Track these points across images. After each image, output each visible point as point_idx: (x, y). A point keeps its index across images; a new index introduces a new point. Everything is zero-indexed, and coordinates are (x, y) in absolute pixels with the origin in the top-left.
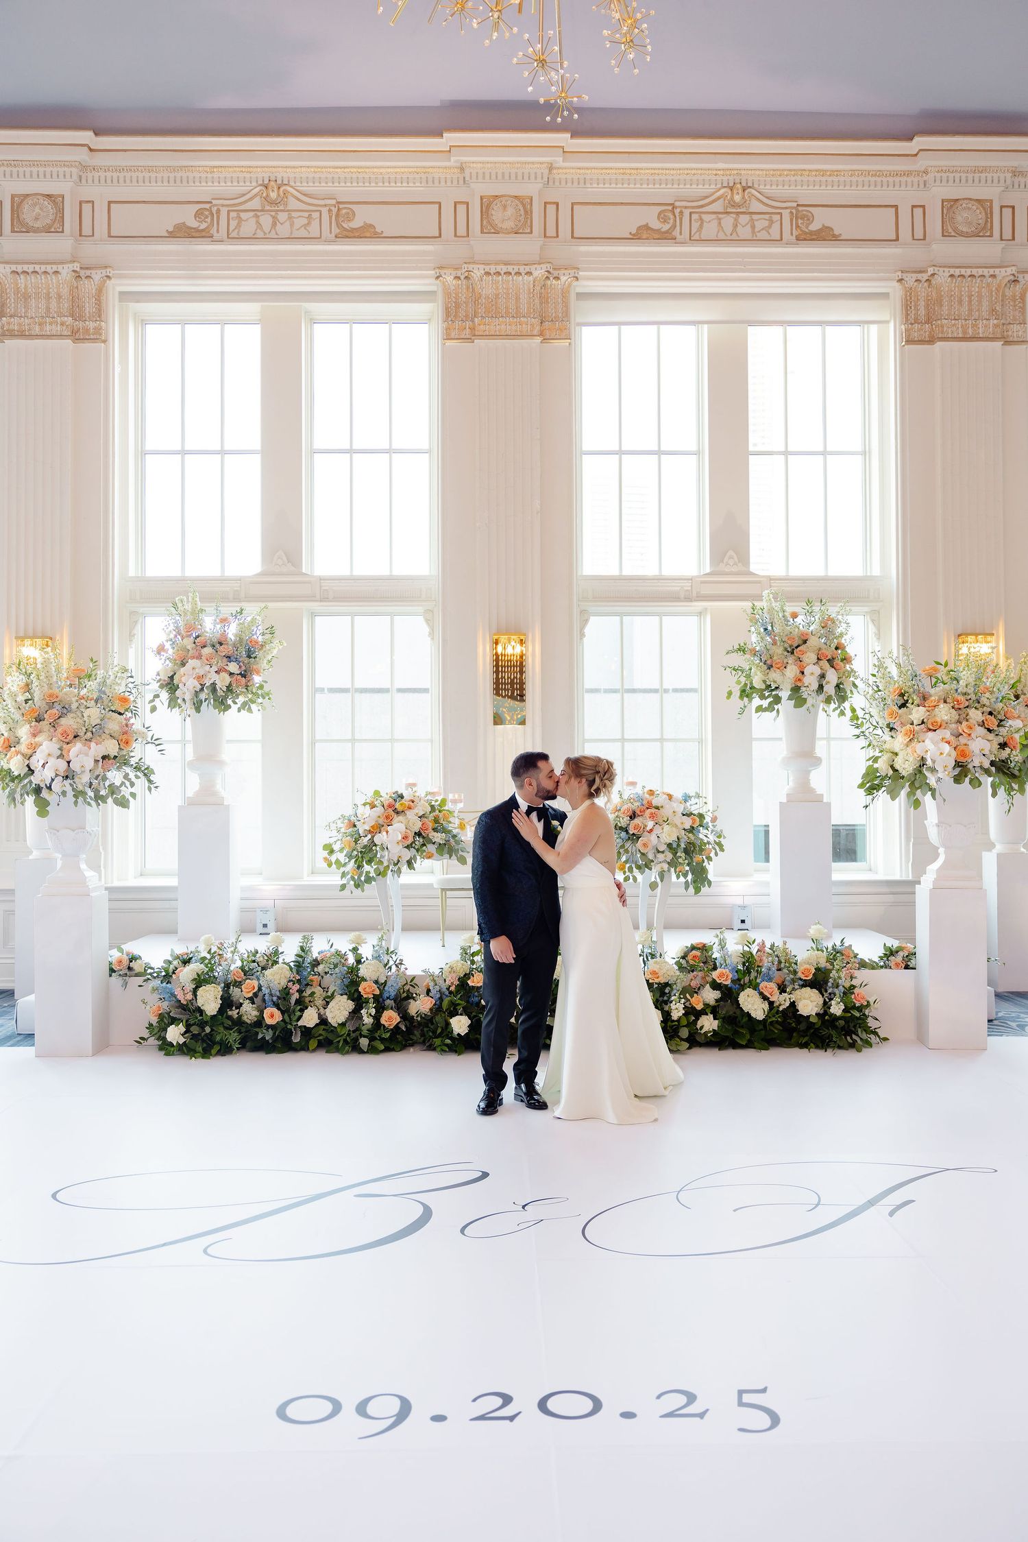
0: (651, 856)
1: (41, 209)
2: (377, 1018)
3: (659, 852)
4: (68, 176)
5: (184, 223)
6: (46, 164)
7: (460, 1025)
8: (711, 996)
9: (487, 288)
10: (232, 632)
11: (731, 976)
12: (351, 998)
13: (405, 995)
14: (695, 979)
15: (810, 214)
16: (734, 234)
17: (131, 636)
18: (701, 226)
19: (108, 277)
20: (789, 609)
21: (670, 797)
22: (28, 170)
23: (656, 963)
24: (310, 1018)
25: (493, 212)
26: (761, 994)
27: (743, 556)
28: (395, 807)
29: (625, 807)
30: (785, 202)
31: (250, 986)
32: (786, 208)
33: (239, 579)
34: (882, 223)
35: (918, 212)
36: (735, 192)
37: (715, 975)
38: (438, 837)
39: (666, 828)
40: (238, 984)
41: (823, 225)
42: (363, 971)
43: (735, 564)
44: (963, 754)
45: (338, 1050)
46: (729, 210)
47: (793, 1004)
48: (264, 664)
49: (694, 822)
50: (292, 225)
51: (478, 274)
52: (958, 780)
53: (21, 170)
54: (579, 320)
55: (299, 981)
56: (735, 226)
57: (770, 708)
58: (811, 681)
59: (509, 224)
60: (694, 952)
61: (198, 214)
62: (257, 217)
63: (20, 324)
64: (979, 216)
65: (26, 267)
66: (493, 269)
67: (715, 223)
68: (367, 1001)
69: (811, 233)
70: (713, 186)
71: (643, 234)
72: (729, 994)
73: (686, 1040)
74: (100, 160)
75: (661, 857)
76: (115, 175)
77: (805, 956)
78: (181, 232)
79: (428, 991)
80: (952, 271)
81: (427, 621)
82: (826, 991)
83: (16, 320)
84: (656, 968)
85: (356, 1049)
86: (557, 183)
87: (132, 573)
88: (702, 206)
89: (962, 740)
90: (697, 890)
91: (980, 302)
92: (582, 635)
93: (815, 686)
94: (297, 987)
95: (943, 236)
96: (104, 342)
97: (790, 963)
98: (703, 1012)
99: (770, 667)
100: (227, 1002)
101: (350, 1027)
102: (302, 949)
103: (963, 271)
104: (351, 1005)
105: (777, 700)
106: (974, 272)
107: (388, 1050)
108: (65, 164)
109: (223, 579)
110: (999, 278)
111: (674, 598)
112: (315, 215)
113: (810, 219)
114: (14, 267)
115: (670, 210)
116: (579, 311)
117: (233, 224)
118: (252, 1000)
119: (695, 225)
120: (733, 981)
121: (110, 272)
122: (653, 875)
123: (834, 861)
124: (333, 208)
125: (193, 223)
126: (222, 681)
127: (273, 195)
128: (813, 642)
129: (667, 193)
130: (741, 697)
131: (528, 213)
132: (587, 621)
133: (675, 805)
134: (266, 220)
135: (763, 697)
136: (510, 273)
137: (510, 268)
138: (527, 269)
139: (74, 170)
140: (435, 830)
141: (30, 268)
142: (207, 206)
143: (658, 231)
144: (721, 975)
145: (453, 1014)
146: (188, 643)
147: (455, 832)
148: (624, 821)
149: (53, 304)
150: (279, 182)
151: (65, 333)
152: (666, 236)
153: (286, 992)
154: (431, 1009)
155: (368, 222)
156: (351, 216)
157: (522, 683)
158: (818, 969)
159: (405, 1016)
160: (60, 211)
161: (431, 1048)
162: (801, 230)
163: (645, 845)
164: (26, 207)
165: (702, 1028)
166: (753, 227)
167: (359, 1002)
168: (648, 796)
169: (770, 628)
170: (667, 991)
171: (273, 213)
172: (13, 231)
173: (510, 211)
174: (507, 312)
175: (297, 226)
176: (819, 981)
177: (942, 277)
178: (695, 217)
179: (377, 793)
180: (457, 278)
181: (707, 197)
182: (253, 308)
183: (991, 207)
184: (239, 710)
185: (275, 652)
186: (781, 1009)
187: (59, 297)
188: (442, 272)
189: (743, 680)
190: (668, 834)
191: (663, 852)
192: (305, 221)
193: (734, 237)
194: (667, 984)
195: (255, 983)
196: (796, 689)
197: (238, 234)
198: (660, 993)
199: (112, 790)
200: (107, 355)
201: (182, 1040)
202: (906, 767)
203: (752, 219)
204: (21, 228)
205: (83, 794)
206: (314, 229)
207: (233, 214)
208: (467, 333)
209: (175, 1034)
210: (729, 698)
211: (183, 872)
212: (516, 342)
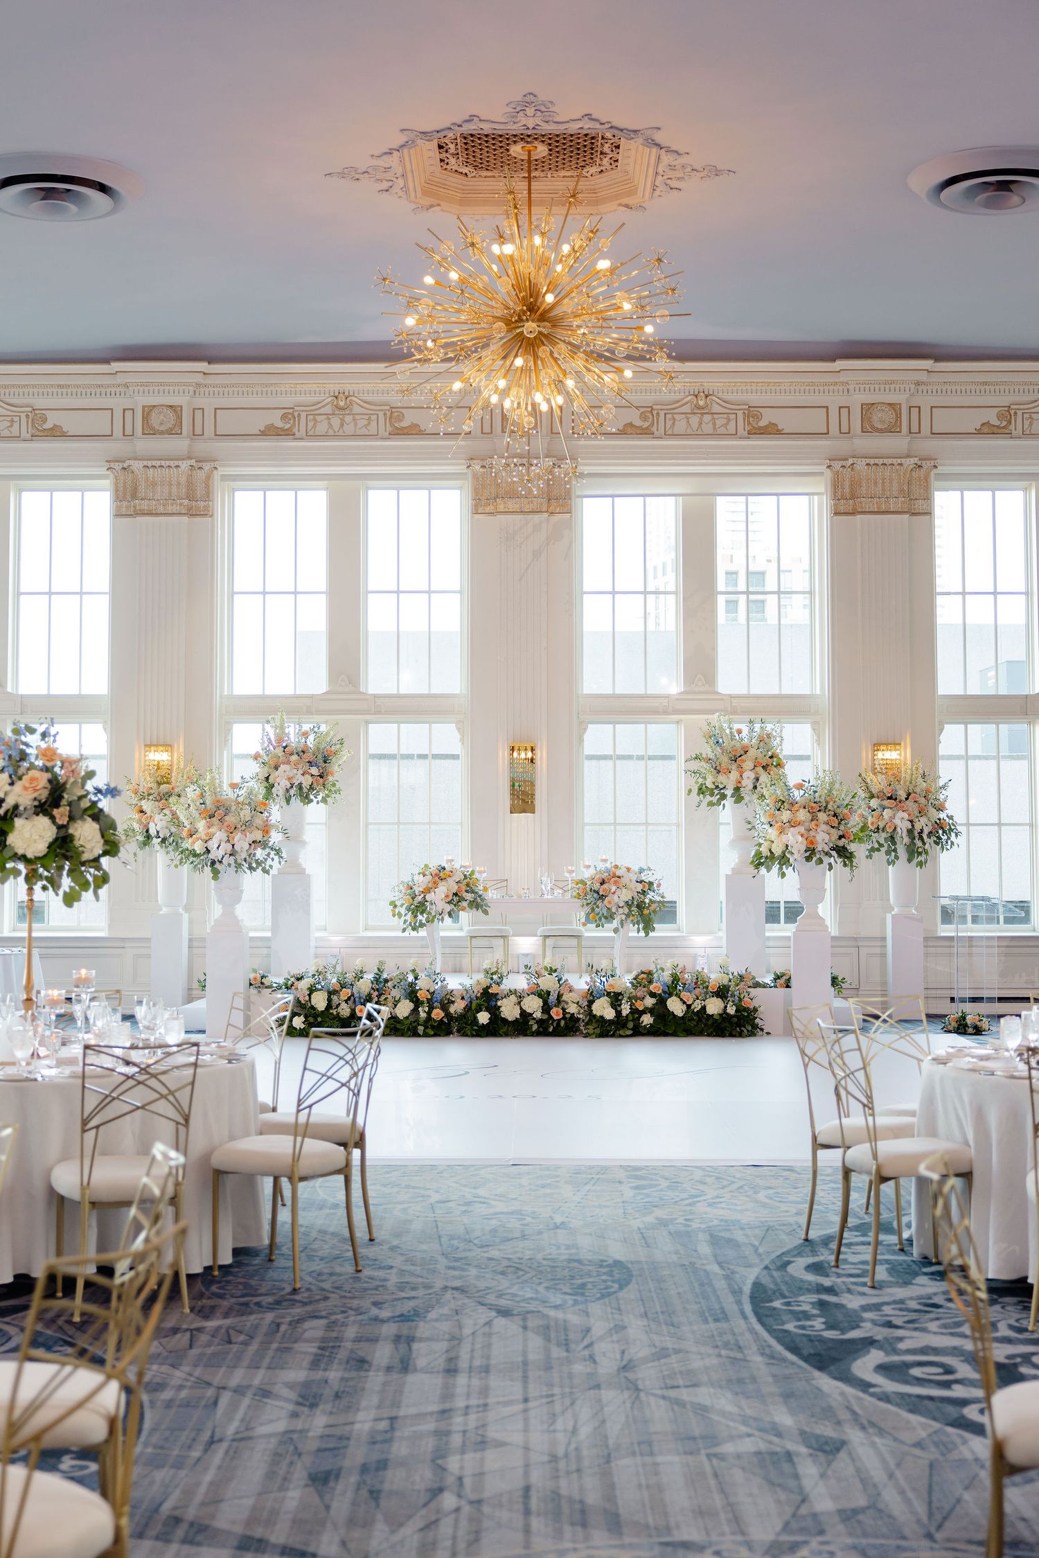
0: (614, 910)
1: (164, 416)
2: (429, 1013)
3: (619, 907)
4: (186, 392)
5: (273, 424)
6: (169, 384)
7: (483, 1017)
8: (650, 1002)
9: (506, 476)
10: (311, 743)
11: (663, 988)
12: (411, 1001)
13: (446, 1000)
14: (640, 992)
15: (759, 414)
16: (700, 430)
18: (674, 423)
19: (215, 466)
20: (735, 726)
21: (628, 870)
22: (156, 388)
23: (615, 979)
26: (681, 1000)
27: (712, 678)
28: (440, 875)
29: (598, 876)
30: (740, 405)
32: (740, 410)
33: (312, 697)
34: (815, 421)
35: (844, 412)
36: (699, 398)
37: (652, 987)
38: (469, 897)
39: (624, 890)
40: (336, 992)
41: (770, 423)
42: (420, 984)
43: (704, 684)
44: (812, 843)
45: (402, 1035)
46: (696, 411)
47: (704, 1008)
48: (336, 768)
49: (644, 886)
50: (356, 425)
51: (499, 466)
52: (808, 859)
53: (151, 389)
54: (578, 493)
55: (378, 990)
56: (701, 423)
57: (718, 803)
58: (747, 783)
60: (643, 976)
61: (284, 417)
62: (329, 419)
63: (148, 505)
64: (890, 416)
65: (154, 463)
66: (510, 462)
67: (684, 421)
68: (422, 1003)
69: (760, 428)
70: (682, 394)
71: (630, 430)
72: (661, 1001)
73: (630, 1029)
74: (210, 380)
75: (621, 911)
76: (221, 390)
77: (715, 978)
78: (270, 432)
79: (463, 998)
80: (868, 461)
81: (458, 729)
82: (726, 999)
83: (146, 502)
84: (614, 983)
85: (415, 1034)
87: (227, 692)
88: (675, 409)
89: (812, 833)
90: (647, 934)
91: (891, 483)
92: (580, 741)
93: (751, 786)
94: (376, 993)
95: (863, 432)
96: (211, 516)
97: (705, 982)
98: (643, 1012)
99: (719, 772)
100: (330, 1002)
101: (411, 1019)
102: (379, 970)
103: (877, 461)
104: (412, 1006)
105: (723, 797)
106: (886, 461)
107: (435, 1035)
108: (185, 384)
109: (297, 697)
110: (905, 466)
111: (654, 712)
112: (374, 417)
113: (758, 417)
114: (145, 463)
115: (649, 412)
116: (578, 487)
117: (311, 424)
118: (346, 1001)
119: (669, 423)
120: (664, 992)
121: (217, 463)
122: (615, 923)
124: (387, 412)
125: (279, 424)
126: (306, 781)
127: (342, 404)
128: (752, 753)
129: (646, 399)
130: (698, 794)
132: (585, 729)
133: (631, 875)
134: (336, 422)
135: (712, 795)
136: (524, 465)
137: (523, 461)
139: (192, 389)
140: (467, 891)
141: (157, 463)
142: (291, 411)
143: (640, 428)
144: (656, 988)
145: (479, 1010)
146: (279, 751)
147: (480, 893)
148: (596, 886)
149: (174, 490)
150: (346, 394)
151: (183, 511)
152: (646, 432)
153: (368, 997)
154: (464, 1009)
155: (415, 422)
156: (401, 418)
157: (531, 781)
158: (722, 985)
159: (448, 1014)
160: (180, 418)
161: (465, 1035)
162: (753, 427)
163: (609, 902)
164: (153, 414)
165: (642, 1022)
166: (714, 424)
167: (417, 1003)
168: (614, 869)
169: (721, 741)
170: (619, 997)
171: (341, 417)
172: (144, 434)
174: (522, 494)
175: (358, 426)
176: (722, 992)
177: (861, 464)
178: (669, 416)
179: (426, 866)
180: (483, 467)
181: (679, 401)
182: (322, 484)
183: (900, 409)
184: (318, 803)
185: (345, 758)
186: (694, 1010)
187: (179, 484)
188: (472, 462)
189: (701, 780)
190: (625, 895)
191: (622, 907)
192: (366, 422)
193: (699, 432)
194: (620, 994)
195: (349, 991)
196: (737, 789)
197: (314, 433)
198: (615, 999)
199: (259, 863)
200: (213, 526)
201: (303, 1026)
202: (778, 851)
203: (713, 419)
204: (150, 431)
205: (240, 865)
206: (373, 429)
207: (310, 417)
208: (490, 509)
209: (298, 1022)
210: (689, 794)
211: (273, 926)
212: (529, 517)
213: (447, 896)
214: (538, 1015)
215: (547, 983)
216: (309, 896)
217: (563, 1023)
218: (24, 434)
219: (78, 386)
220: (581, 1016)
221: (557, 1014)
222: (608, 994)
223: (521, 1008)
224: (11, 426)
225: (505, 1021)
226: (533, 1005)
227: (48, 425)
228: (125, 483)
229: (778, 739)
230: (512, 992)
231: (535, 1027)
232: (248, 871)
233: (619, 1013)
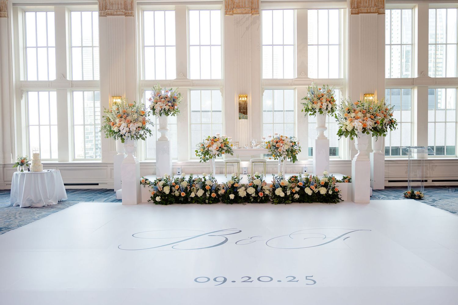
0: (282, 153)
2: (210, 195)
3: (284, 152)
7: (232, 196)
8: (297, 189)
9: (237, 0)
10: (169, 94)
11: (303, 184)
12: (203, 190)
13: (217, 189)
14: (293, 185)
17: (142, 96)
20: (319, 87)
21: (287, 137)
23: (283, 181)
24: (193, 195)
27: (306, 73)
28: (214, 140)
29: (275, 140)
31: (177, 187)
33: (170, 81)
37: (298, 184)
38: (225, 148)
39: (286, 146)
40: (174, 186)
42: (206, 183)
43: (304, 75)
44: (365, 125)
45: (200, 203)
47: (319, 191)
48: (177, 103)
49: (293, 144)
52: (363, 132)
54: (261, 9)
55: (190, 185)
57: (313, 114)
58: (324, 107)
60: (293, 178)
63: (111, 12)
68: (208, 190)
72: (302, 189)
73: (291, 200)
77: (322, 179)
79: (223, 188)
81: (221, 91)
82: (328, 188)
83: (110, 10)
84: (283, 182)
85: (205, 203)
87: (142, 79)
90: (294, 162)
91: (372, 2)
92: (262, 95)
93: (326, 108)
94: (189, 187)
96: (133, 16)
97: (318, 181)
98: (295, 193)
99: (313, 103)
100: (171, 191)
101: (203, 197)
102: (190, 177)
104: (203, 192)
105: (315, 112)
107: (213, 203)
109: (166, 81)
111: (287, 85)
116: (262, 6)
118: (177, 190)
120: (303, 185)
122: (282, 158)
123: (330, 155)
126: (167, 108)
128: (325, 96)
130: (305, 111)
132: (264, 91)
133: (288, 139)
135: (311, 111)
140: (225, 146)
144: (300, 184)
145: (230, 194)
146: (158, 98)
147: (230, 147)
148: (275, 144)
149: (120, 6)
151: (123, 14)
153: (186, 188)
154: (224, 193)
157: (247, 108)
158: (326, 182)
159: (218, 195)
161: (224, 203)
163: (280, 150)
165: (295, 197)
167: (206, 191)
168: (280, 137)
169: (313, 93)
170: (286, 188)
174: (242, 7)
176: (326, 185)
179: (209, 137)
182: (173, 6)
184: (171, 116)
185: (181, 100)
186: (316, 192)
187: (121, 4)
189: (306, 107)
190: (286, 147)
191: (285, 152)
194: (286, 186)
195: (179, 186)
196: (320, 109)
198: (284, 189)
199: (141, 136)
200: (134, 20)
201: (160, 200)
202: (349, 129)
205: (133, 137)
208: (231, 13)
209: (158, 199)
210: (302, 111)
211: (157, 159)
212: (245, 15)
213: (217, 148)
214: (254, 195)
215: (257, 182)
216: (169, 149)
217: (263, 198)
220: (271, 195)
221: (261, 195)
222: (281, 186)
223: (247, 192)
225: (240, 197)
226: (251, 191)
228: (103, 4)
229: (333, 92)
230: (243, 185)
231: (252, 200)
232: (136, 139)
233: (286, 194)
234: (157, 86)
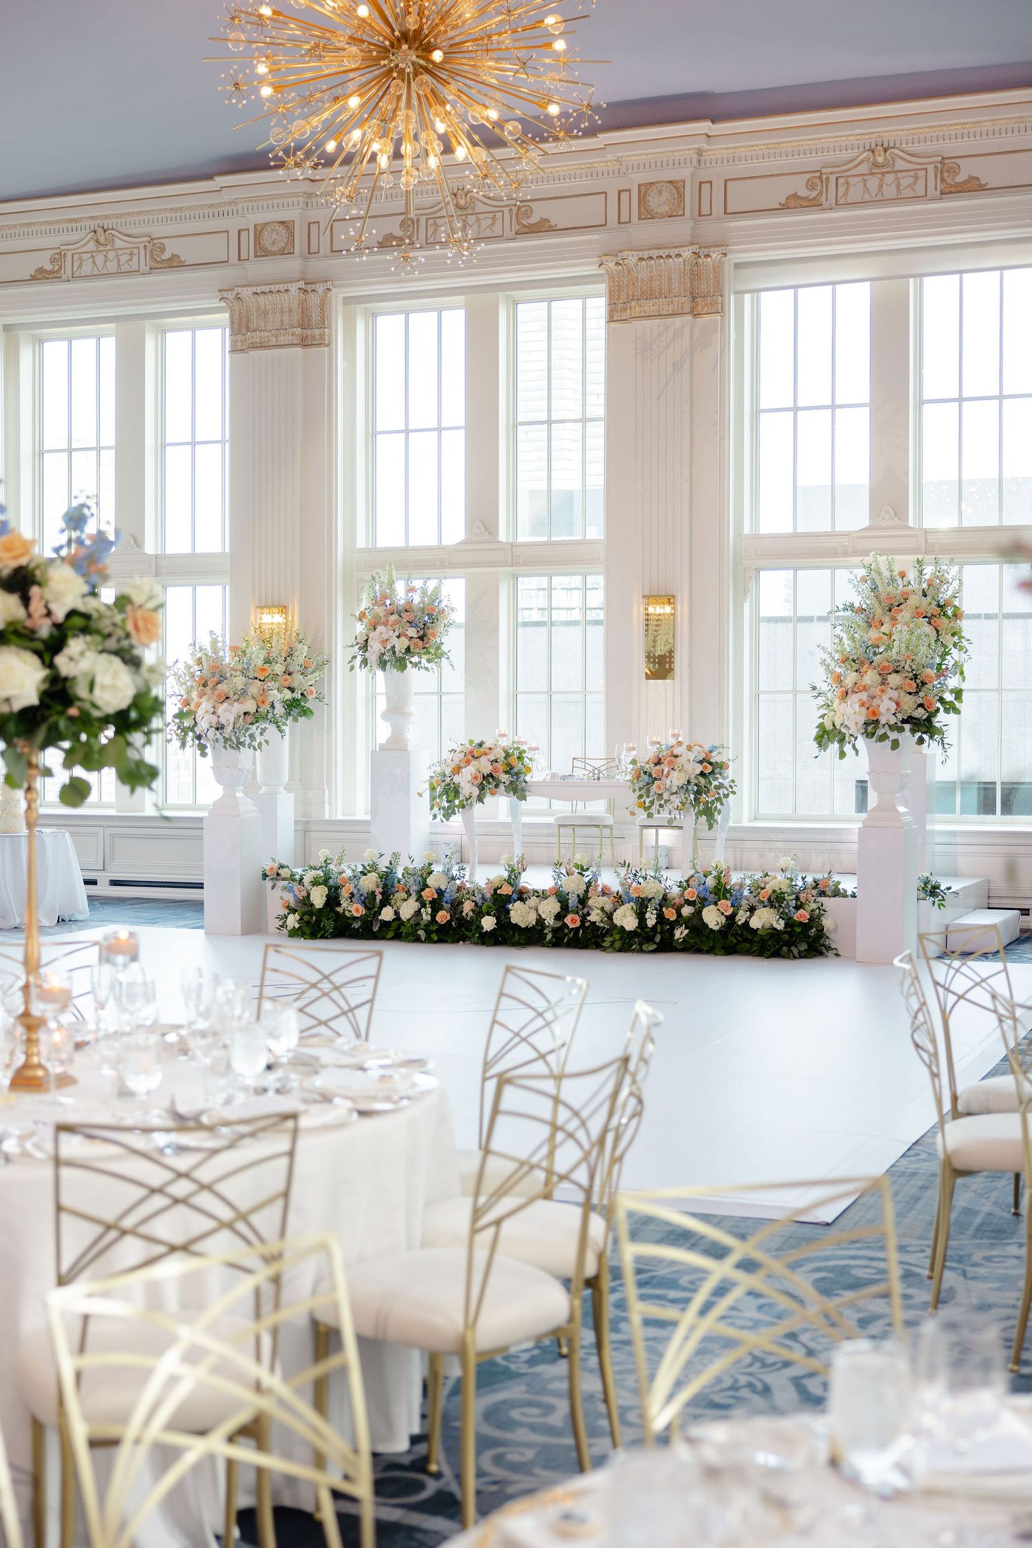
0: (664, 797)
1: (277, 234)
2: (433, 915)
3: (672, 793)
5: (391, 234)
7: (489, 923)
8: (686, 910)
9: (643, 272)
10: (417, 599)
12: (416, 900)
13: (458, 900)
15: (956, 166)
16: (880, 195)
17: (358, 600)
18: (847, 190)
19: (329, 289)
22: (265, 203)
24: (389, 914)
25: (650, 199)
26: (719, 909)
27: (901, 509)
28: (475, 752)
30: (929, 157)
31: (349, 888)
32: (931, 163)
33: (444, 548)
36: (876, 153)
37: (687, 893)
38: (506, 778)
39: (680, 772)
40: (341, 887)
41: (970, 176)
42: (429, 880)
43: (893, 519)
44: (874, 713)
45: (404, 940)
46: (874, 171)
47: (748, 921)
48: (441, 628)
49: (706, 768)
50: (479, 226)
51: (634, 260)
53: (260, 204)
54: (740, 288)
56: (881, 186)
59: (665, 208)
61: (402, 224)
62: (451, 221)
63: (261, 338)
66: (645, 254)
67: (861, 184)
68: (427, 903)
69: (957, 185)
70: (856, 151)
71: (793, 203)
72: (698, 909)
73: (658, 945)
74: (320, 188)
75: (674, 797)
78: (388, 242)
81: (607, 579)
83: (259, 333)
84: (640, 885)
85: (416, 939)
86: (708, 164)
87: (361, 543)
88: (848, 170)
89: (876, 701)
94: (381, 891)
96: (328, 345)
98: (676, 923)
100: (331, 899)
101: (414, 922)
102: (390, 863)
104: (417, 906)
107: (440, 941)
108: (293, 195)
111: (835, 552)
112: (499, 215)
113: (954, 170)
114: (254, 289)
115: (818, 178)
116: (739, 280)
118: (350, 899)
121: (329, 285)
124: (513, 208)
125: (398, 232)
126: (401, 645)
127: (462, 202)
129: (813, 162)
131: (681, 196)
132: (761, 572)
134: (458, 224)
136: (662, 257)
137: (661, 252)
138: (677, 251)
139: (300, 199)
140: (505, 772)
141: (268, 288)
142: (409, 216)
143: (806, 199)
145: (484, 914)
146: (382, 610)
147: (524, 774)
149: (286, 318)
150: (467, 189)
151: (296, 342)
152: (813, 204)
153: (372, 894)
154: (473, 911)
155: (545, 217)
156: (529, 213)
159: (456, 917)
160: (292, 234)
162: (947, 184)
163: (661, 787)
164: (266, 234)
165: (675, 935)
166: (898, 186)
167: (423, 904)
168: (673, 746)
170: (646, 904)
171: (464, 217)
172: (257, 256)
173: (665, 195)
174: (660, 293)
175: (483, 227)
176: (775, 902)
178: (841, 181)
179: (463, 743)
180: (617, 264)
181: (852, 161)
182: (460, 298)
186: (740, 923)
187: (290, 310)
188: (604, 259)
190: (679, 779)
191: (675, 793)
192: (490, 222)
193: (880, 197)
194: (646, 899)
197: (435, 239)
198: (642, 906)
200: (331, 356)
201: (297, 926)
202: (838, 723)
203: (897, 179)
204: (262, 252)
205: (229, 740)
206: (497, 230)
207: (431, 222)
208: (624, 316)
209: (293, 921)
211: (374, 809)
212: (669, 321)
213: (476, 778)
214: (552, 922)
215: (574, 884)
216: (409, 775)
217: (579, 932)
218: (144, 268)
219: (190, 208)
220: (601, 924)
221: (572, 922)
223: (537, 914)
224: (131, 259)
225: (517, 927)
226: (550, 911)
227: (166, 256)
228: (240, 313)
229: (956, 583)
230: (529, 893)
231: (549, 936)
234: (381, 572)
